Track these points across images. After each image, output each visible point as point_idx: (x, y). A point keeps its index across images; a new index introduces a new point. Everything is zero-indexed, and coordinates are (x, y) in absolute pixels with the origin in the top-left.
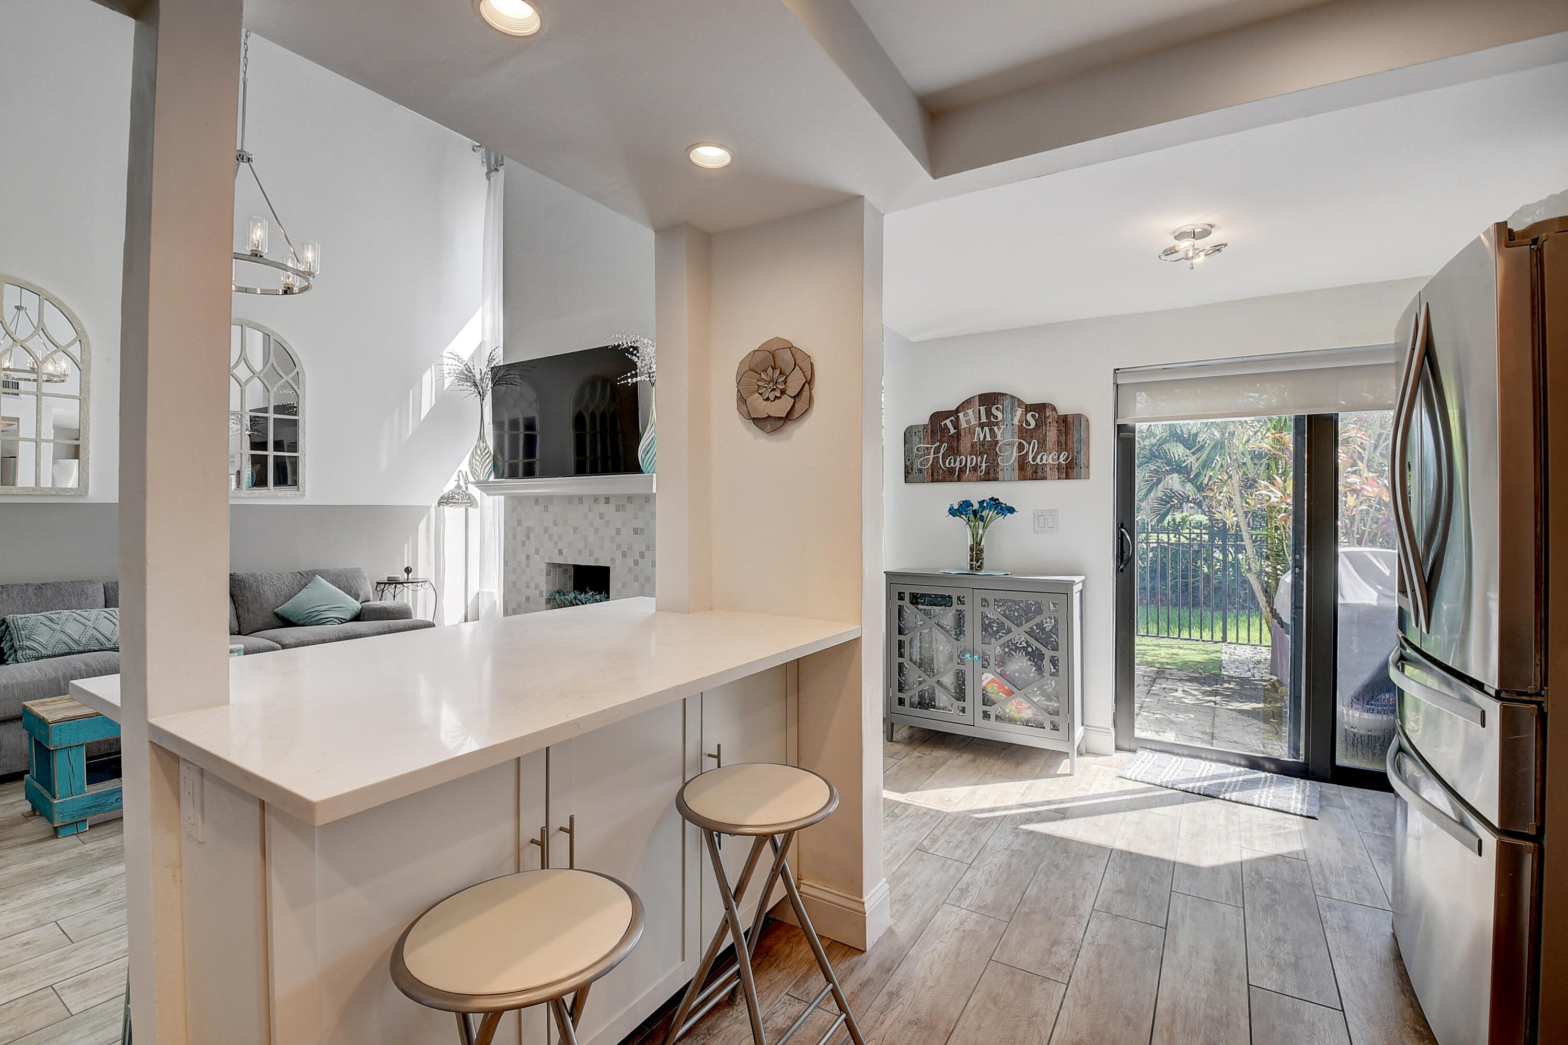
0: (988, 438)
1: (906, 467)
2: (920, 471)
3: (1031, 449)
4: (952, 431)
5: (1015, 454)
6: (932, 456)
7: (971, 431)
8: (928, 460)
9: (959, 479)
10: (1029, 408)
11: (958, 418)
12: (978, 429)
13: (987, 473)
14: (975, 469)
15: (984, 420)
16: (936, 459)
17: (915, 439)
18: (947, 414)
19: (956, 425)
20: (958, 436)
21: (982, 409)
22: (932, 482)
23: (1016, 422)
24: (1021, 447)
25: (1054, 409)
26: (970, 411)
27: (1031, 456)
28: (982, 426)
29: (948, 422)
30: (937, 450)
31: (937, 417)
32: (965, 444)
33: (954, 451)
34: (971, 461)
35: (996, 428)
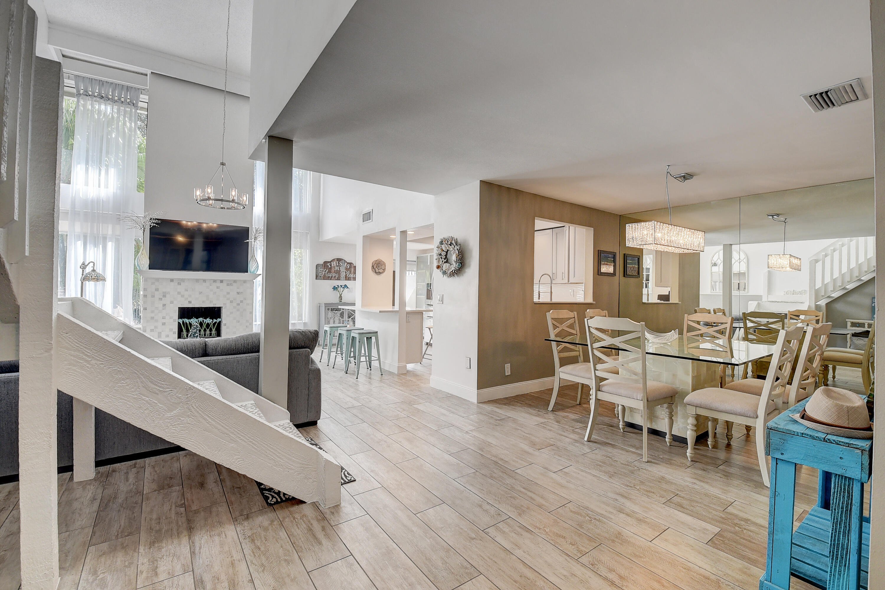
0: (338, 270)
1: (316, 275)
2: (320, 277)
3: (348, 273)
4: (330, 267)
5: (345, 274)
6: (324, 273)
7: (334, 267)
8: (323, 274)
9: (331, 279)
10: (348, 263)
11: (331, 264)
12: (336, 267)
13: (338, 278)
14: (335, 277)
15: (338, 265)
16: (325, 274)
17: (319, 268)
18: (329, 262)
19: (331, 265)
20: (331, 268)
21: (337, 262)
22: (324, 279)
23: (345, 266)
24: (346, 272)
25: (353, 264)
26: (334, 262)
27: (348, 275)
28: (337, 266)
29: (328, 264)
30: (325, 271)
31: (325, 263)
32: (333, 270)
33: (330, 272)
34: (334, 275)
35: (340, 267)
